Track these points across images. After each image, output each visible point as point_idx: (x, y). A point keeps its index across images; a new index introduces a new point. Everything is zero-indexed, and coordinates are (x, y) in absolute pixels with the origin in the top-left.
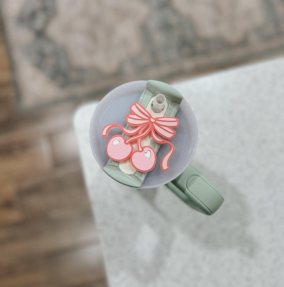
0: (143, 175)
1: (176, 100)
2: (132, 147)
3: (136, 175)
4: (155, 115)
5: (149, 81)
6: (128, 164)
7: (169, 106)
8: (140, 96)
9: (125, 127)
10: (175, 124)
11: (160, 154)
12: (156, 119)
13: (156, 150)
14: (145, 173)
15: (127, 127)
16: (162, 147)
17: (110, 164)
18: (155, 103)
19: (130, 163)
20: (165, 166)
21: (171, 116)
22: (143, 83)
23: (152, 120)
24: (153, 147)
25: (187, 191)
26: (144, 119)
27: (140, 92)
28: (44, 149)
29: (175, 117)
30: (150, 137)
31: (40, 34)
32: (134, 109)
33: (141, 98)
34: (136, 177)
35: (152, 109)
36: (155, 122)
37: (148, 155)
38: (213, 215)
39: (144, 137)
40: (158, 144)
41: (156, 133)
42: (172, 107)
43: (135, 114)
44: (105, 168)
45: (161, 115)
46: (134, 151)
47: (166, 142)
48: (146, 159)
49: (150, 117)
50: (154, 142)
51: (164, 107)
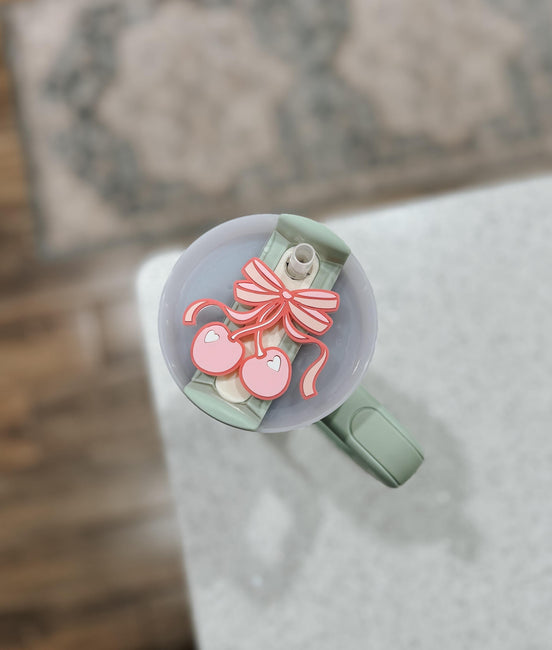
0: (263, 405)
1: (335, 256)
2: (244, 348)
3: (249, 403)
4: (292, 285)
5: (283, 215)
6: (233, 381)
7: (322, 267)
8: (264, 245)
9: (231, 306)
10: (332, 305)
11: (299, 363)
12: (295, 293)
13: (292, 355)
14: (267, 402)
15: (235, 306)
16: (303, 351)
17: (197, 380)
18: (294, 261)
19: (238, 379)
20: (308, 388)
21: (324, 288)
22: (271, 219)
23: (287, 295)
24: (285, 349)
25: (351, 439)
26: (270, 292)
27: (264, 237)
28: (84, 333)
29: (333, 289)
30: (280, 328)
31: (87, 114)
32: (250, 270)
33: (266, 249)
34: (250, 409)
35: (288, 271)
36: (291, 300)
37: (275, 365)
38: (401, 489)
39: (270, 329)
40: (297, 344)
41: (294, 321)
42: (327, 270)
43: (252, 281)
44: (187, 389)
45: (304, 285)
46: (246, 356)
47: (312, 339)
48: (270, 373)
49: (282, 288)
50: (289, 339)
51: (311, 269)
